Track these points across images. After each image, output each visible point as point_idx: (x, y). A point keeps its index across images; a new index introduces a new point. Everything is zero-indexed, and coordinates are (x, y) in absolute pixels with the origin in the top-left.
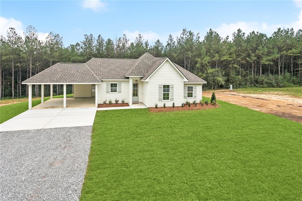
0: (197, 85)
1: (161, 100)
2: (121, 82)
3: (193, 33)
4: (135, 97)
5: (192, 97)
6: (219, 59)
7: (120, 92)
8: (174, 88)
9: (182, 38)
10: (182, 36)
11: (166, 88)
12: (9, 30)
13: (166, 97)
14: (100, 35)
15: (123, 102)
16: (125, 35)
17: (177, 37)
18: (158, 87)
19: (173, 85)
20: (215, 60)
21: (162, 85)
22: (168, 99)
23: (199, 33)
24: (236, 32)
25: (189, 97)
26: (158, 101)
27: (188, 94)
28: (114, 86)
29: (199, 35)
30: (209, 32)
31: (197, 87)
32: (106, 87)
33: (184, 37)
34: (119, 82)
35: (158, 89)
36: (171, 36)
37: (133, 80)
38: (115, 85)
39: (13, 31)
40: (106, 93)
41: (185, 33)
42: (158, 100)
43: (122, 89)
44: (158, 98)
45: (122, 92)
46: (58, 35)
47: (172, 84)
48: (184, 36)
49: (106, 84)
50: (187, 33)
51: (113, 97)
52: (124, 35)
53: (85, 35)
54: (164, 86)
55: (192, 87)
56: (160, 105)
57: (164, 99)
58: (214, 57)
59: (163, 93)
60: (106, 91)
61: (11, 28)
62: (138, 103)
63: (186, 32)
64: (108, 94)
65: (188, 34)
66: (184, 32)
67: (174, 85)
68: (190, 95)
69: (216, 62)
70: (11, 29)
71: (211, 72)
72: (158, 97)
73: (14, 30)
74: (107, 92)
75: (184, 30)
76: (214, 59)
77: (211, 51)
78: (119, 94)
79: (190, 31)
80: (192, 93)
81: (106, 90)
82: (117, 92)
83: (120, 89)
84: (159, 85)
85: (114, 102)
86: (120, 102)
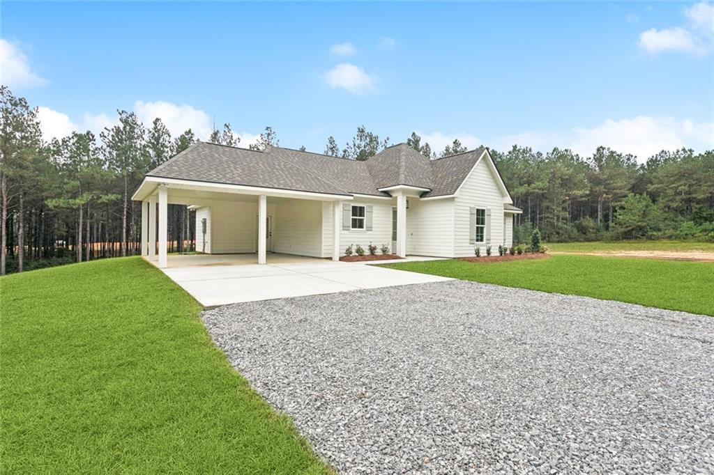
1: (473, 242)
2: (371, 205)
8: (491, 217)
11: (480, 215)
13: (480, 235)
15: (384, 250)
16: (228, 127)
18: (469, 212)
19: (490, 210)
21: (475, 208)
22: (482, 239)
24: (451, 145)
26: (469, 245)
28: (358, 211)
32: (342, 213)
34: (368, 204)
35: (469, 216)
36: (332, 141)
37: (407, 197)
38: (361, 211)
40: (342, 228)
42: (468, 241)
43: (374, 222)
44: (469, 237)
45: (373, 229)
47: (488, 208)
49: (343, 206)
51: (356, 240)
52: (226, 125)
54: (478, 211)
56: (468, 252)
57: (476, 240)
59: (476, 226)
64: (347, 232)
67: (492, 211)
72: (469, 234)
74: (346, 228)
78: (369, 232)
81: (341, 221)
82: (364, 229)
83: (371, 220)
84: (471, 208)
85: (367, 252)
86: (377, 250)
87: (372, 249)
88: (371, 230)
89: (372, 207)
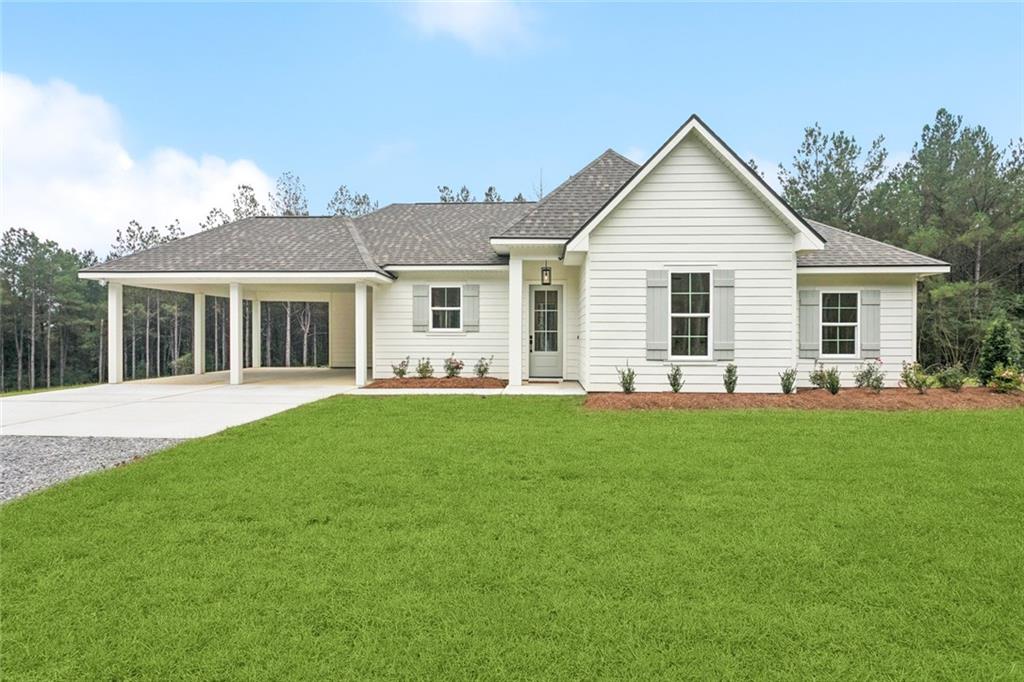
0: (882, 289)
1: (657, 355)
2: (476, 283)
3: (853, 140)
4: (546, 353)
5: (852, 351)
6: (994, 239)
7: (474, 328)
8: (737, 292)
9: (803, 167)
10: (802, 158)
11: (691, 288)
12: (238, 193)
13: (689, 337)
14: (490, 189)
15: (482, 370)
17: (781, 166)
18: (643, 283)
19: (731, 273)
20: (972, 241)
21: (666, 272)
22: (701, 347)
23: (882, 138)
25: (834, 351)
26: (643, 362)
27: (829, 333)
28: (446, 298)
29: (883, 145)
30: (932, 127)
31: (883, 297)
32: (411, 302)
33: (812, 163)
34: (470, 283)
35: (643, 292)
37: (524, 260)
38: (453, 296)
39: (249, 193)
40: (411, 329)
41: (815, 142)
42: (644, 353)
43: (481, 315)
44: (643, 344)
45: (481, 329)
46: (364, 197)
47: (723, 267)
48: (812, 159)
49: (411, 289)
50: (826, 141)
51: (438, 348)
53: (442, 188)
54: (679, 280)
55: (851, 299)
56: (652, 380)
57: (679, 347)
58: (963, 228)
59: (671, 315)
60: (410, 322)
61: (244, 187)
62: (557, 383)
63: (820, 141)
64: (423, 335)
65: (830, 145)
66: (811, 141)
67: (737, 275)
68: (839, 340)
69: (974, 254)
70: (242, 189)
71: (950, 295)
72: (644, 336)
73: (252, 193)
74: (419, 327)
75: (810, 133)
76: (961, 238)
77: (944, 206)
78: (469, 335)
79: (838, 134)
80: (850, 332)
81: (411, 315)
82: (461, 329)
83: (476, 312)
84: (648, 271)
85: (439, 372)
86: (465, 369)
87: (453, 368)
88: (477, 332)
89: (478, 286)
